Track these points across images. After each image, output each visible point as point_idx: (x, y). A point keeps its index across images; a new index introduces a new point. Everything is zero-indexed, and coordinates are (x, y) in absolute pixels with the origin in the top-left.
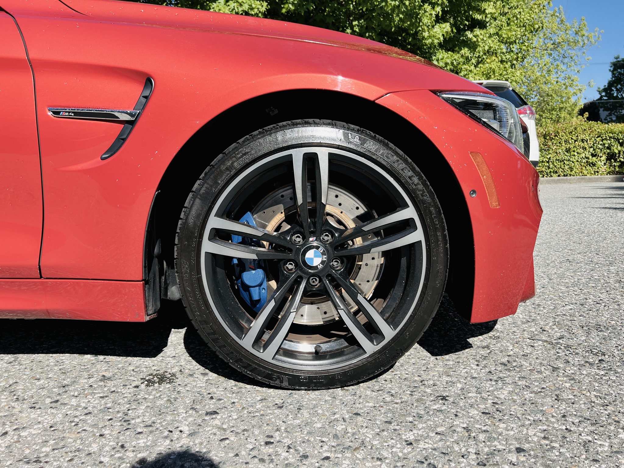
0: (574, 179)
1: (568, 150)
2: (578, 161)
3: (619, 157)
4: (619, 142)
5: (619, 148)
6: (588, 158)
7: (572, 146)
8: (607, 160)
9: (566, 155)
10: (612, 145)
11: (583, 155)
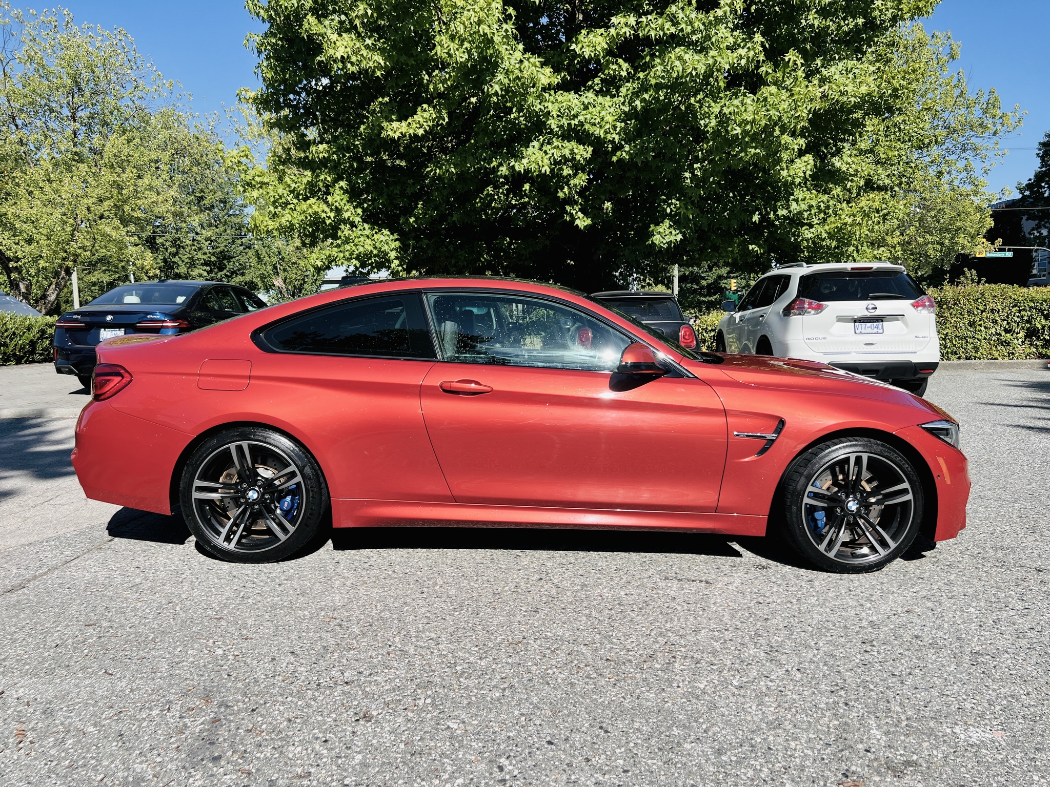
0: (980, 364)
1: (972, 324)
2: (985, 339)
3: (1043, 333)
4: (1043, 314)
5: (1043, 322)
6: (1000, 335)
7: (977, 319)
8: (1026, 337)
9: (969, 331)
10: (1033, 318)
11: (993, 330)
